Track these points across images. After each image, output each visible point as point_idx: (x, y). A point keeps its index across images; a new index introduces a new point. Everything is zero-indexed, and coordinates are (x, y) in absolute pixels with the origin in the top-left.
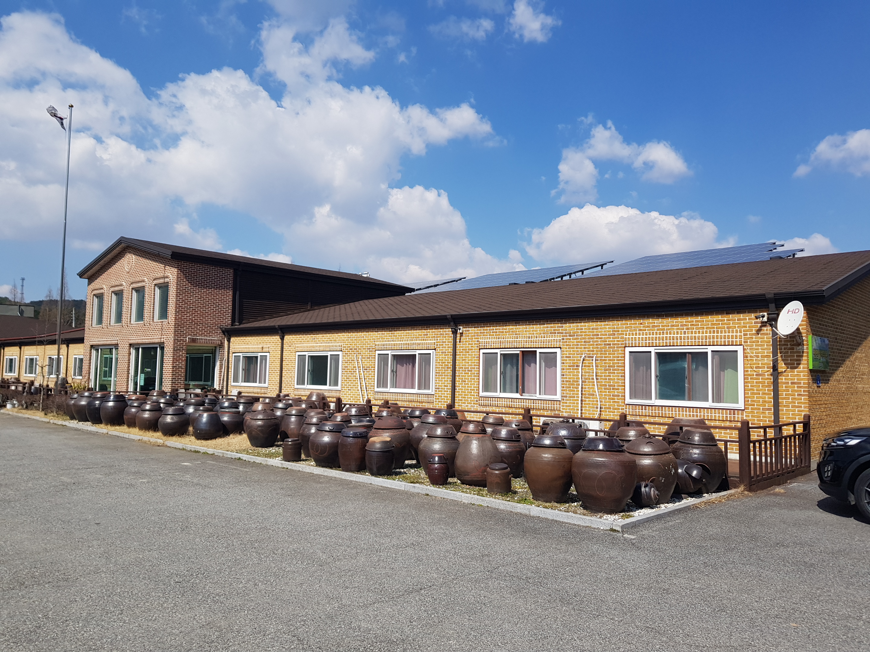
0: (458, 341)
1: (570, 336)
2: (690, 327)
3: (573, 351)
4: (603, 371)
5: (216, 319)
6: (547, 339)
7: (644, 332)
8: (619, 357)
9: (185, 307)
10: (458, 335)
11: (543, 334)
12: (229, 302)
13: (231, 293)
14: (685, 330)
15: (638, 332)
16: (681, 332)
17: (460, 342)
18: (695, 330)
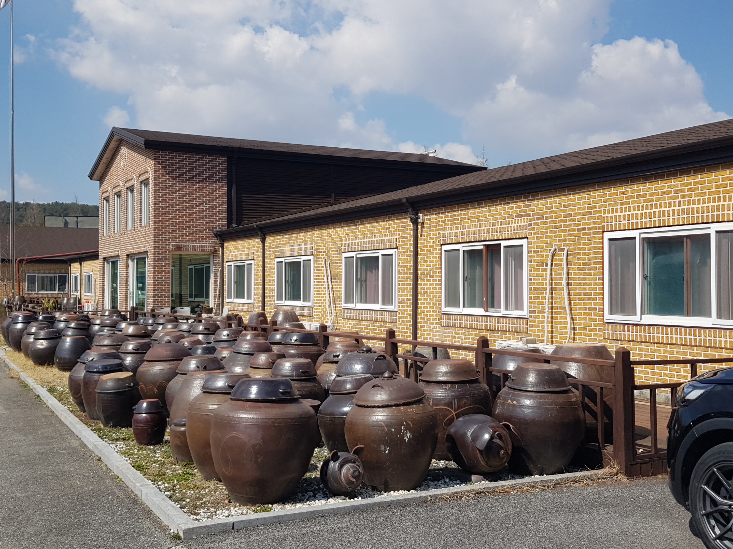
0: (419, 234)
1: (538, 219)
2: (686, 193)
3: (542, 242)
4: (577, 271)
5: (206, 220)
6: (512, 225)
7: (627, 206)
8: (595, 248)
9: (167, 207)
10: (420, 227)
11: (509, 218)
12: (223, 198)
13: (225, 187)
14: (679, 200)
15: (619, 207)
16: (675, 202)
17: (421, 236)
18: (693, 198)
